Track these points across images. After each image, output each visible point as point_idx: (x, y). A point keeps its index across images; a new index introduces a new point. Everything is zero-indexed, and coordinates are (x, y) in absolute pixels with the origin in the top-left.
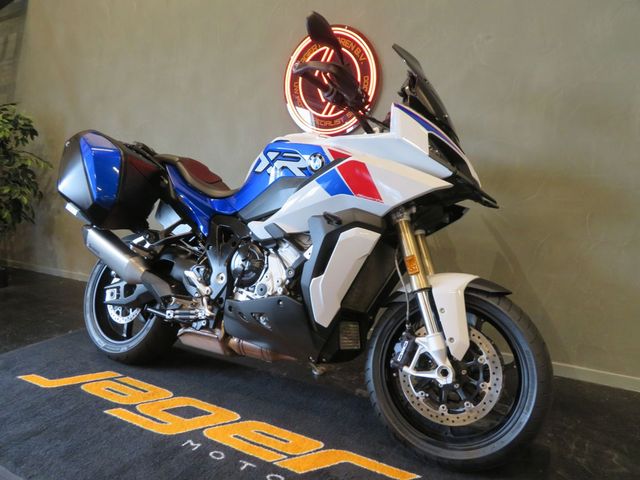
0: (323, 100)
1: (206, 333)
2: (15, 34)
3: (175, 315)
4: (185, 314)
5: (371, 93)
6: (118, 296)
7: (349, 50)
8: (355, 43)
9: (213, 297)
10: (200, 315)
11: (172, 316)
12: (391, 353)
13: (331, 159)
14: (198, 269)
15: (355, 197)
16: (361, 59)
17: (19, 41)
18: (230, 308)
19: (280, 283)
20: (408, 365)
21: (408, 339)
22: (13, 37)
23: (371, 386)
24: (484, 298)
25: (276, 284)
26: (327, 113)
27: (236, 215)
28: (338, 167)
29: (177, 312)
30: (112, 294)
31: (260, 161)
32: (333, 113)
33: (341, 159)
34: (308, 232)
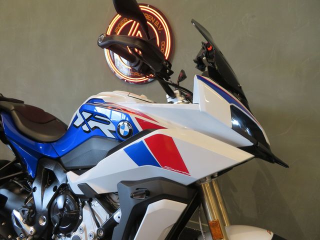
5: (167, 55)
7: (151, 22)
8: (155, 17)
13: (140, 129)
14: (23, 211)
15: (162, 169)
16: (159, 29)
27: (59, 160)
28: (146, 140)
31: (76, 117)
33: (150, 130)
34: (117, 192)
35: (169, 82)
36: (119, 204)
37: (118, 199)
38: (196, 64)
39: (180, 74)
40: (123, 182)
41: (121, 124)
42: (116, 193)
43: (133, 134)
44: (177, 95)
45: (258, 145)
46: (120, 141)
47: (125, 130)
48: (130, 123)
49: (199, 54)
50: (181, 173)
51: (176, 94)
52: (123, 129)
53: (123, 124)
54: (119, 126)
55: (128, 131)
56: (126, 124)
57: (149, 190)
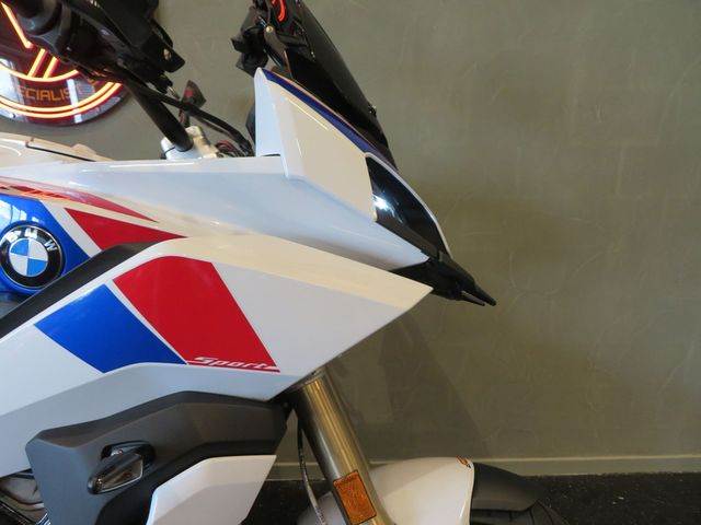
0: (28, 44)
13: (91, 249)
15: (187, 366)
26: (40, 73)
32: (54, 74)
33: (129, 246)
34: (29, 471)
35: (169, 95)
36: (41, 505)
37: (36, 489)
38: (238, 55)
39: (186, 91)
40: (47, 435)
41: (12, 237)
42: (26, 475)
43: (65, 267)
44: (195, 140)
45: (441, 260)
46: (17, 296)
47: (30, 255)
48: (49, 229)
49: (247, 22)
50: (251, 368)
51: (193, 137)
52: (25, 253)
53: (22, 236)
54: (7, 244)
55: (44, 257)
56: (32, 235)
57: (152, 443)
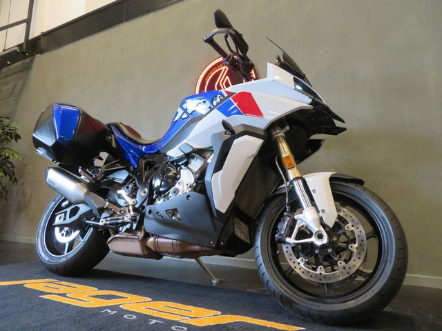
1: (130, 236)
2: (22, 81)
3: (106, 221)
4: (114, 220)
6: (65, 219)
9: (137, 206)
10: (126, 219)
11: (104, 222)
12: (275, 230)
14: (128, 187)
15: (244, 116)
17: (24, 84)
18: (150, 212)
19: (189, 185)
20: (290, 236)
21: (288, 216)
22: (20, 83)
23: (261, 260)
24: (345, 184)
25: (186, 187)
27: (158, 152)
28: (232, 98)
29: (108, 219)
30: (60, 218)
31: (177, 113)
